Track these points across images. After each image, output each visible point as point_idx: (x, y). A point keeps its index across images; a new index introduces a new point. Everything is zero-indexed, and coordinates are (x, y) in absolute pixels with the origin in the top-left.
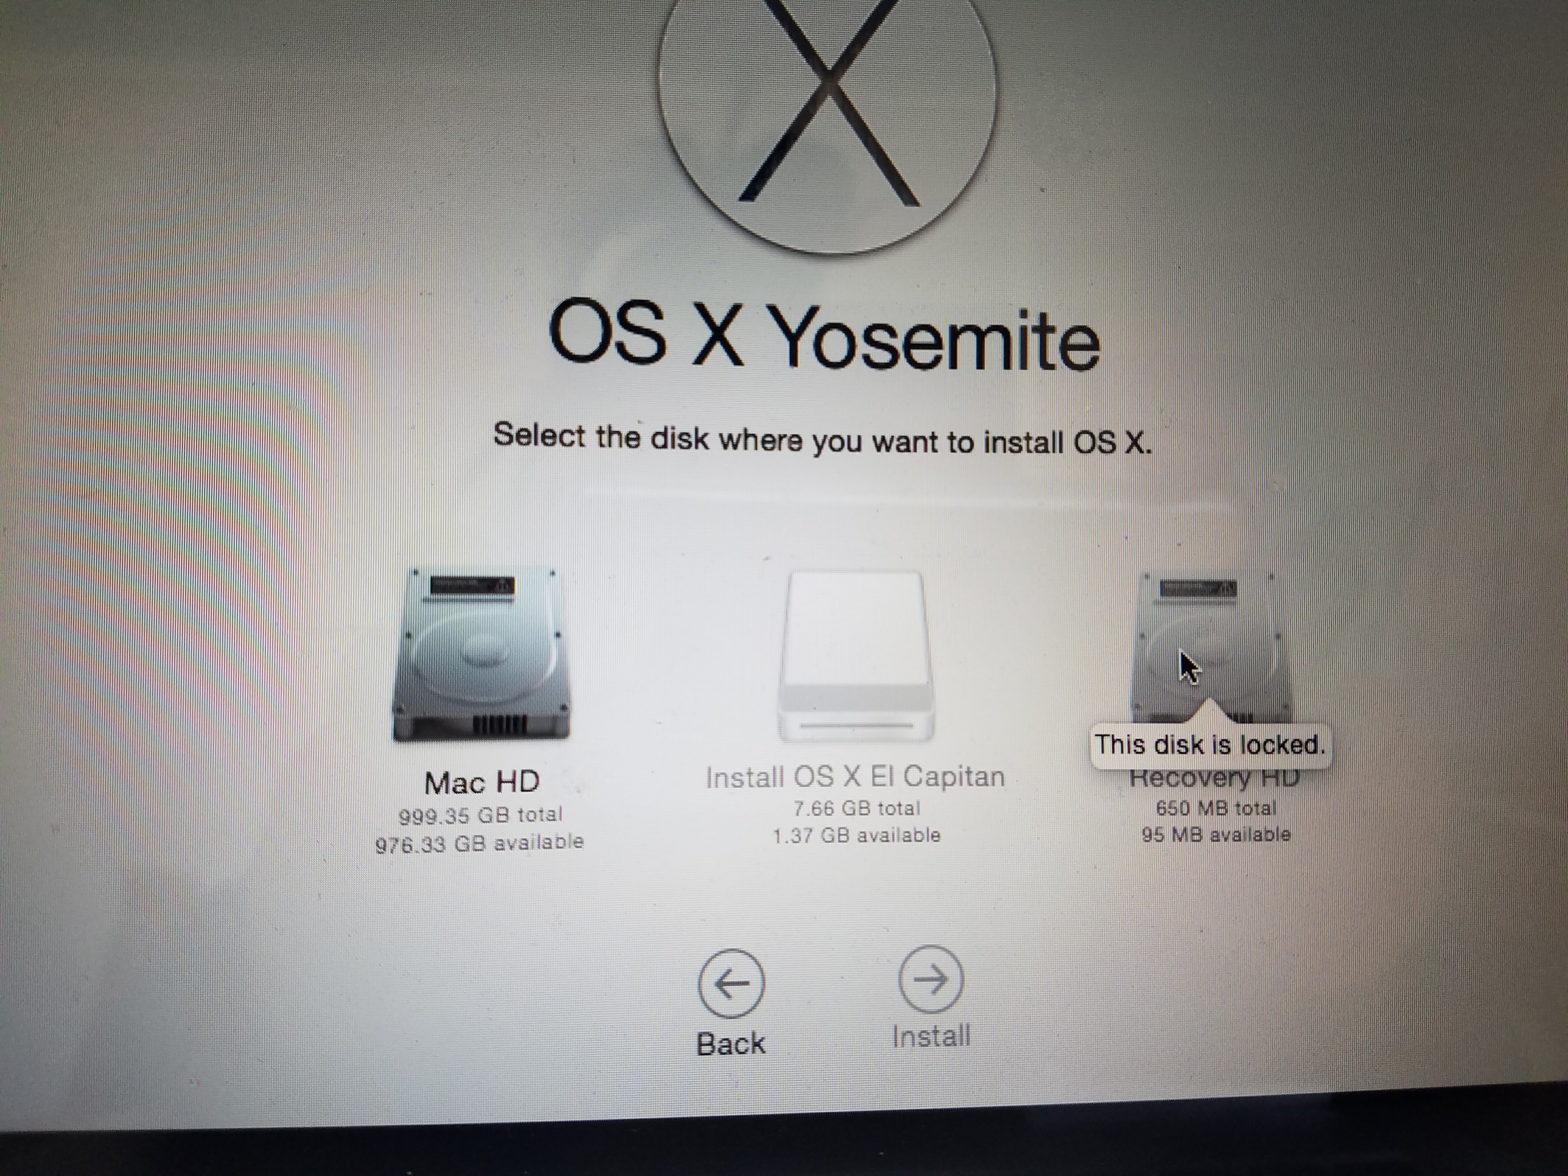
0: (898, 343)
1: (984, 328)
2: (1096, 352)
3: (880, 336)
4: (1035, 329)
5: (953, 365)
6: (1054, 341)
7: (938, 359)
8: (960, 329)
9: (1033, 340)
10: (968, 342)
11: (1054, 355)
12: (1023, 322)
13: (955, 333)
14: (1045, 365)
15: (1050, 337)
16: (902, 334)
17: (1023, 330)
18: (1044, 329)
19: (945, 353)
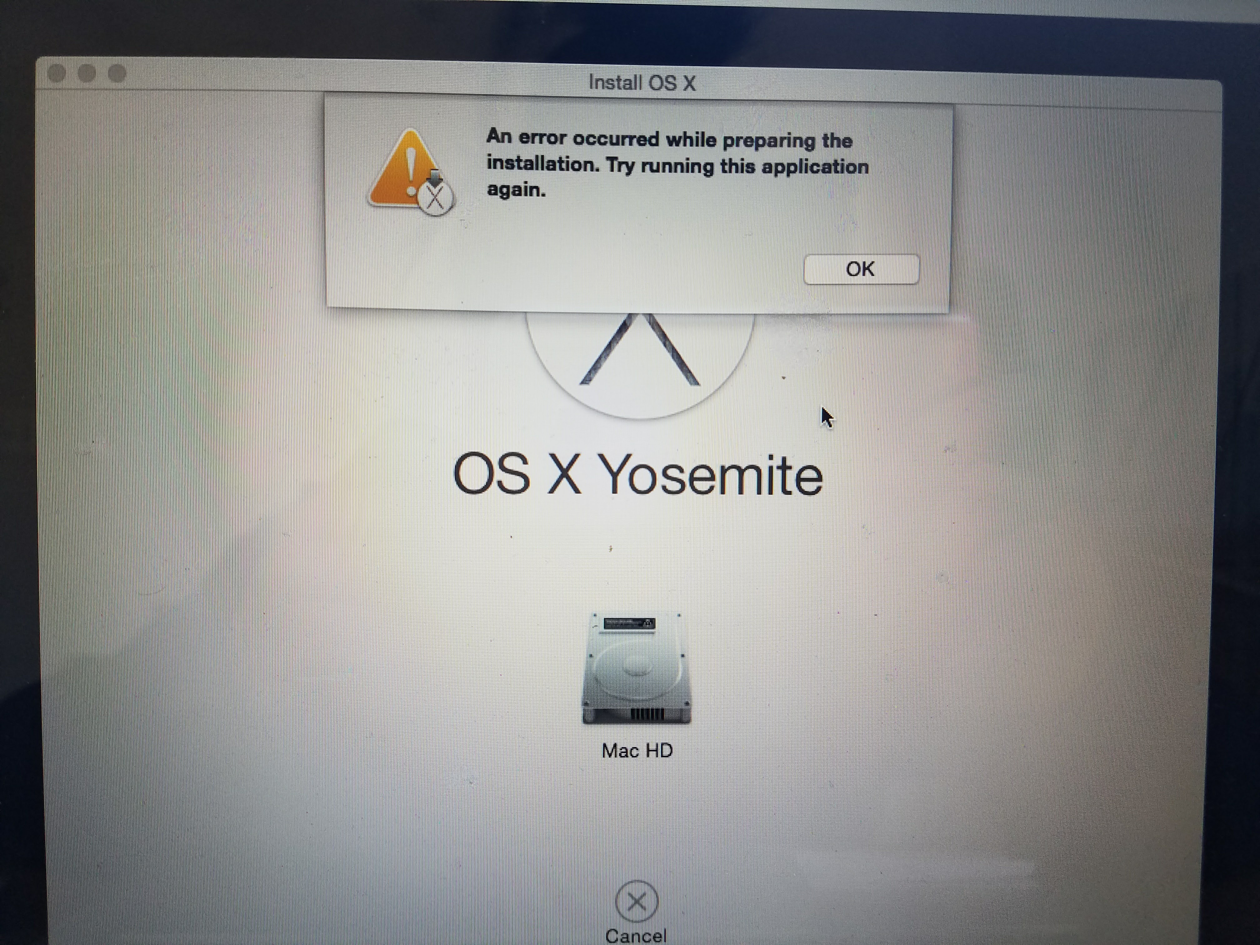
0: (685, 477)
1: (743, 467)
2: (820, 483)
3: (672, 472)
4: (778, 468)
5: (723, 492)
6: (791, 476)
7: (712, 488)
8: (727, 468)
9: (777, 474)
10: (732, 476)
11: (791, 485)
12: (771, 463)
13: (724, 470)
14: (786, 492)
15: (788, 472)
16: (688, 471)
17: (771, 468)
18: (784, 467)
19: (717, 483)
